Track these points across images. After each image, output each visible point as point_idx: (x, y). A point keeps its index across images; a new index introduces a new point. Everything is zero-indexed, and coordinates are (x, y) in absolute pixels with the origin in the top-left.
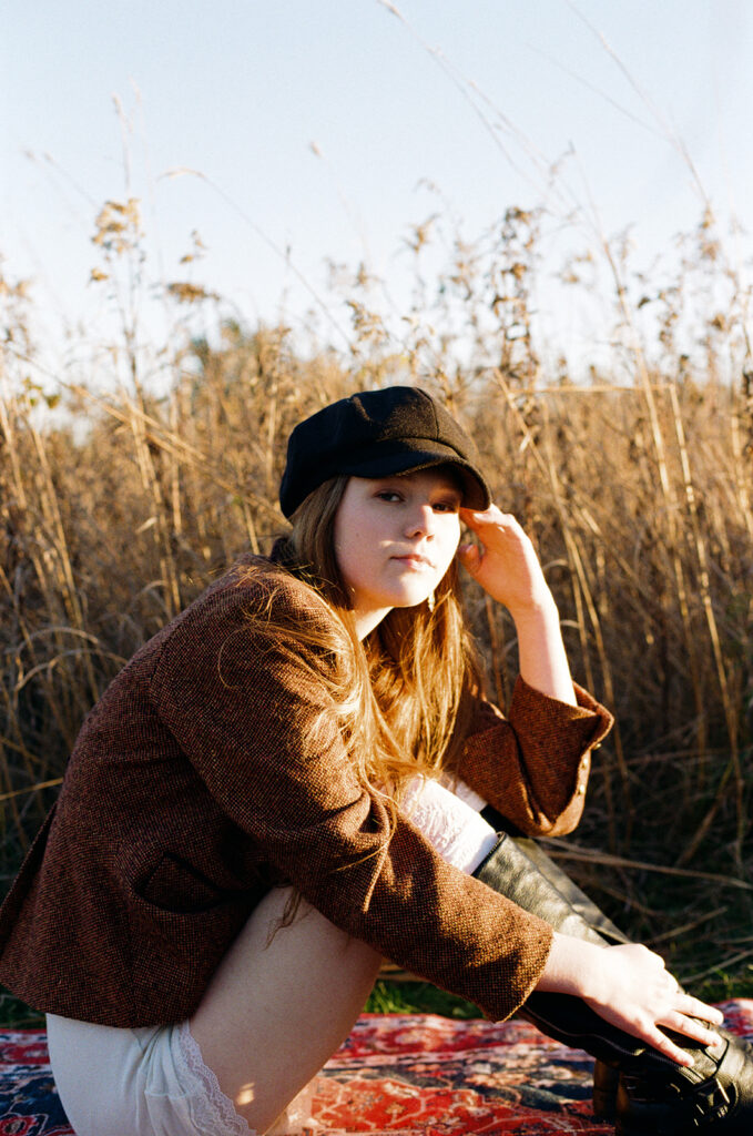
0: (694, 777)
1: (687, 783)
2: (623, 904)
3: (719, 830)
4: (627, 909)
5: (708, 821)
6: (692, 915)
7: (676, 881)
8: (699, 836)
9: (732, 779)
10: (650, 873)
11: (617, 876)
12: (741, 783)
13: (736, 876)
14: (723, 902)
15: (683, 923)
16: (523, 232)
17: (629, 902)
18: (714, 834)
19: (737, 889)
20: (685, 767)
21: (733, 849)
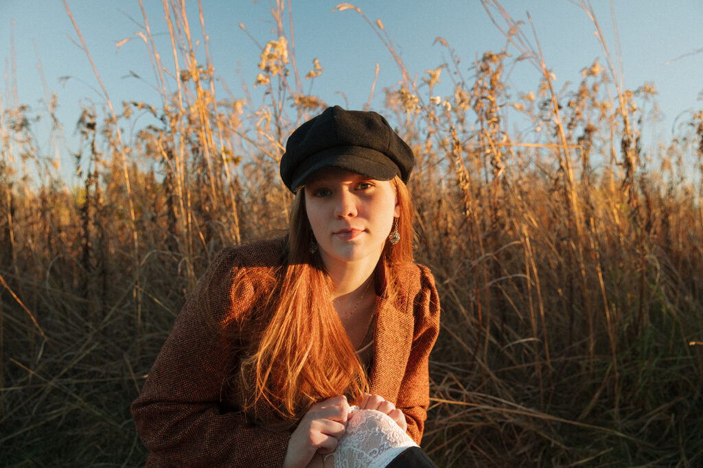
0: (587, 369)
1: (584, 372)
2: (549, 442)
3: (604, 401)
4: (552, 445)
5: (597, 395)
6: (591, 451)
7: (579, 430)
8: (592, 403)
9: (612, 372)
10: (562, 423)
11: (546, 425)
12: (617, 374)
13: (616, 429)
14: (610, 445)
15: (586, 456)
16: (493, 67)
17: (553, 442)
18: (600, 403)
19: (618, 438)
20: (583, 364)
21: (613, 413)
